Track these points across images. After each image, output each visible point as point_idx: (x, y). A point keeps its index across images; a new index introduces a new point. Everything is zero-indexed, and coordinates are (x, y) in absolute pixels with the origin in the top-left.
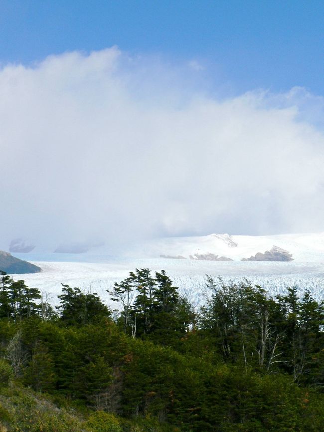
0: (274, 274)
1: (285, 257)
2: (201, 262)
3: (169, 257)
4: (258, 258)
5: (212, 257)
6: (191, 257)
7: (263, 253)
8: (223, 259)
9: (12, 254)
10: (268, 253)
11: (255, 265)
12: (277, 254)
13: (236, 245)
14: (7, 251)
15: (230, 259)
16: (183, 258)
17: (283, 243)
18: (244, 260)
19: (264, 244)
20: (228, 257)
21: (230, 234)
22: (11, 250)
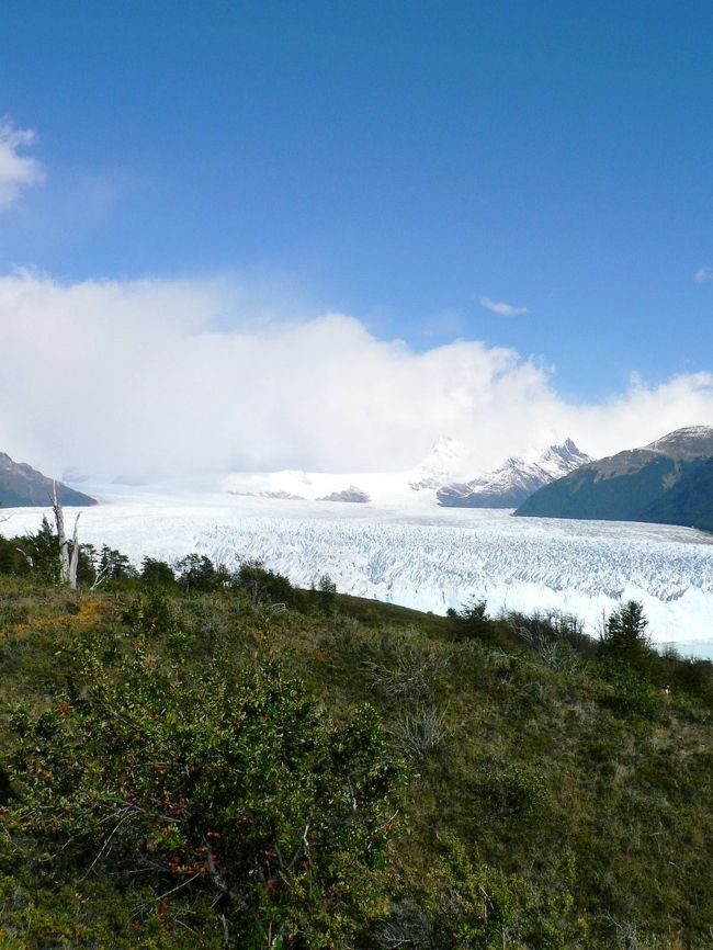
0: (350, 517)
1: (361, 498)
2: (273, 500)
3: (237, 494)
4: (333, 498)
5: (283, 495)
6: (261, 494)
7: (339, 493)
8: (296, 498)
9: (66, 484)
10: (344, 493)
11: (330, 505)
12: (354, 495)
13: (310, 483)
14: (60, 480)
15: (303, 499)
16: (252, 495)
17: (360, 482)
18: (318, 499)
19: (342, 483)
20: (300, 495)
21: (305, 471)
22: (64, 479)
